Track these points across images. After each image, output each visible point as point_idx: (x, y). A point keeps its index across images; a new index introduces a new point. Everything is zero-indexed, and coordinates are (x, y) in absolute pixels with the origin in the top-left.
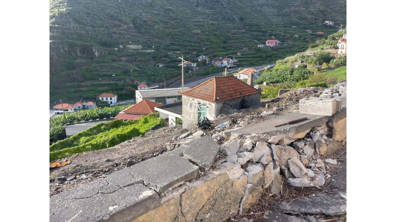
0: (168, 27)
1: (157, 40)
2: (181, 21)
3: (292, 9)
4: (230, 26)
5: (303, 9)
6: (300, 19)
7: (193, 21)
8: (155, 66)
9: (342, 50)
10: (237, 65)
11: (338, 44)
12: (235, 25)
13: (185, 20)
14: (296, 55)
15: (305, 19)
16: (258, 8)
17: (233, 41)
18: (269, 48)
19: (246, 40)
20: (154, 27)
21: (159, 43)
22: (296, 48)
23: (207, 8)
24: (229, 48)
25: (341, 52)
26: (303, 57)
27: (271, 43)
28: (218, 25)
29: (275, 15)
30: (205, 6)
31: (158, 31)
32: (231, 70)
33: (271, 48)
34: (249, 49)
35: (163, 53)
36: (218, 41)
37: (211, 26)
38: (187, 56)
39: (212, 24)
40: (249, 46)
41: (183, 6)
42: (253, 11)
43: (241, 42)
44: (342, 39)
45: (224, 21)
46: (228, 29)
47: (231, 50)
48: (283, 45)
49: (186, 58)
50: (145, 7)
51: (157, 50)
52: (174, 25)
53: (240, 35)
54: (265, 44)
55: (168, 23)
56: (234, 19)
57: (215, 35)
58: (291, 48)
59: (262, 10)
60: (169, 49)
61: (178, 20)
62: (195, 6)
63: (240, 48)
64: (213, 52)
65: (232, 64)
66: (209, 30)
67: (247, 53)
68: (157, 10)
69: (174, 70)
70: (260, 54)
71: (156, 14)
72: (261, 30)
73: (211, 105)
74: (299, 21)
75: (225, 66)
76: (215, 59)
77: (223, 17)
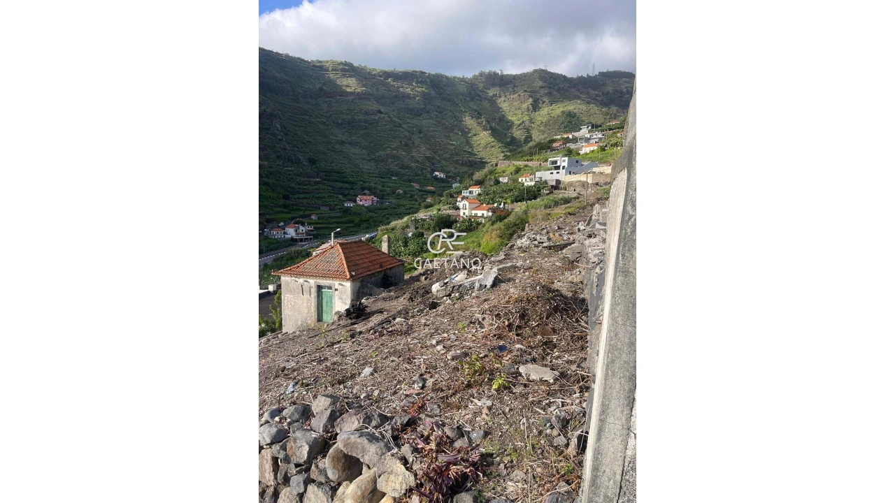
3: (388, 152)
4: (293, 171)
5: (403, 153)
6: (401, 168)
9: (465, 211)
10: (312, 235)
11: (458, 203)
12: (301, 170)
14: (406, 219)
15: (408, 167)
16: (337, 146)
17: (302, 196)
18: (363, 208)
19: (324, 195)
22: (402, 210)
24: (295, 207)
25: (464, 214)
26: (416, 221)
27: (365, 201)
28: (270, 167)
29: (364, 159)
32: (303, 243)
33: (367, 208)
34: (330, 209)
36: (273, 195)
40: (330, 205)
42: (329, 149)
43: (316, 198)
44: (461, 196)
45: (281, 162)
46: (290, 175)
47: (299, 210)
48: (382, 203)
53: (312, 186)
54: (355, 201)
56: (300, 160)
58: (395, 208)
59: (344, 150)
63: (316, 208)
64: (265, 214)
65: (303, 234)
67: (327, 215)
70: (350, 218)
72: (346, 179)
73: (342, 285)
74: (400, 170)
75: (292, 238)
76: (271, 225)
77: (278, 154)
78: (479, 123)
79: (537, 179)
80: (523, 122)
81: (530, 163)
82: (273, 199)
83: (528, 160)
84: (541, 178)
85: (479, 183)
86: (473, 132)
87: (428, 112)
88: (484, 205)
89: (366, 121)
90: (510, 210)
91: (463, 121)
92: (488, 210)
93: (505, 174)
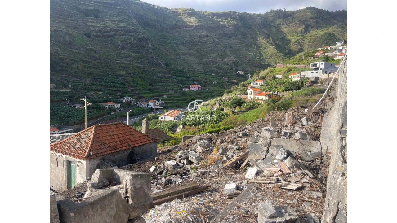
0: (89, 67)
1: (75, 79)
2: (104, 61)
3: (210, 60)
4: (156, 70)
5: (219, 60)
6: (217, 69)
7: (117, 63)
8: (71, 106)
9: (251, 96)
10: (163, 107)
11: (247, 91)
12: (160, 69)
13: (109, 61)
14: (215, 99)
15: (221, 68)
16: (182, 56)
17: (159, 84)
18: (193, 92)
19: (172, 84)
20: (73, 66)
21: (77, 83)
22: (215, 93)
23: (132, 52)
24: (155, 90)
25: (250, 97)
26: (221, 101)
27: (195, 88)
28: (144, 68)
29: (196, 63)
30: (130, 49)
31: (77, 70)
32: (157, 111)
33: (195, 92)
34: (174, 92)
35: (82, 93)
36: (144, 83)
37: (136, 69)
38: (111, 97)
39: (138, 67)
40: (175, 90)
41: (107, 47)
42: (177, 58)
43: (167, 85)
44: (250, 86)
45: (150, 65)
46: (154, 72)
47: (158, 92)
48: (204, 89)
49: (109, 98)
50: (63, 44)
51: (75, 90)
52: (97, 66)
53: (166, 78)
54: (189, 88)
55: (90, 62)
56: (160, 64)
57: (141, 77)
58: (211, 92)
59: (185, 58)
60: (89, 89)
61: (102, 61)
62: (120, 49)
63: (167, 91)
64: (139, 94)
65: (158, 105)
66: (135, 73)
67: (173, 95)
68: (77, 49)
69: (93, 112)
70: (185, 97)
71: (75, 53)
72: (185, 75)
73: (81, 162)
74: (217, 70)
75: (152, 108)
76: (141, 100)
77: (149, 61)
78: (268, 41)
79: (302, 77)
80: (298, 40)
81: (298, 66)
82: (144, 85)
83: (297, 64)
84: (305, 76)
85: (263, 78)
86: (264, 47)
87: (236, 35)
88: (264, 92)
89: (199, 42)
90: (281, 96)
91: (258, 40)
92: (266, 96)
93: (280, 73)
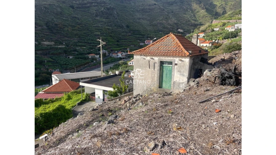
0: (75, 30)
1: (67, 39)
2: (85, 26)
3: (158, 22)
4: (120, 30)
5: (165, 22)
6: (163, 28)
7: (94, 26)
8: (66, 57)
10: (128, 56)
12: (124, 30)
13: (88, 25)
15: (167, 28)
16: (137, 20)
17: (124, 41)
19: (132, 40)
20: (64, 29)
21: (68, 41)
23: (104, 18)
24: (121, 45)
27: (148, 42)
28: (112, 29)
29: (148, 25)
30: (102, 16)
31: (67, 32)
32: (124, 60)
34: (134, 46)
35: (72, 48)
36: (113, 40)
37: (107, 30)
38: (92, 51)
39: (109, 29)
40: (134, 44)
41: (86, 16)
42: (134, 22)
43: (129, 41)
45: (116, 27)
46: (119, 32)
47: (123, 46)
49: (91, 51)
50: (56, 14)
51: (68, 46)
52: (80, 29)
53: (128, 36)
54: (144, 43)
55: (75, 26)
56: (123, 26)
57: (111, 36)
59: (140, 22)
60: (77, 45)
61: (83, 25)
62: (95, 16)
63: (129, 45)
64: (110, 48)
65: (124, 56)
66: (106, 33)
67: (133, 48)
68: (66, 17)
69: (82, 61)
71: (65, 20)
72: (141, 34)
74: (163, 29)
75: (120, 57)
76: (112, 52)
77: (115, 24)
78: (200, 6)
79: (236, 28)
80: (222, 5)
81: (231, 21)
82: (113, 42)
83: (229, 20)
84: (238, 27)
85: (203, 31)
86: (197, 10)
87: (176, 3)
88: (207, 41)
89: (149, 9)
90: (221, 43)
91: (192, 6)
92: (209, 44)
93: (217, 27)
